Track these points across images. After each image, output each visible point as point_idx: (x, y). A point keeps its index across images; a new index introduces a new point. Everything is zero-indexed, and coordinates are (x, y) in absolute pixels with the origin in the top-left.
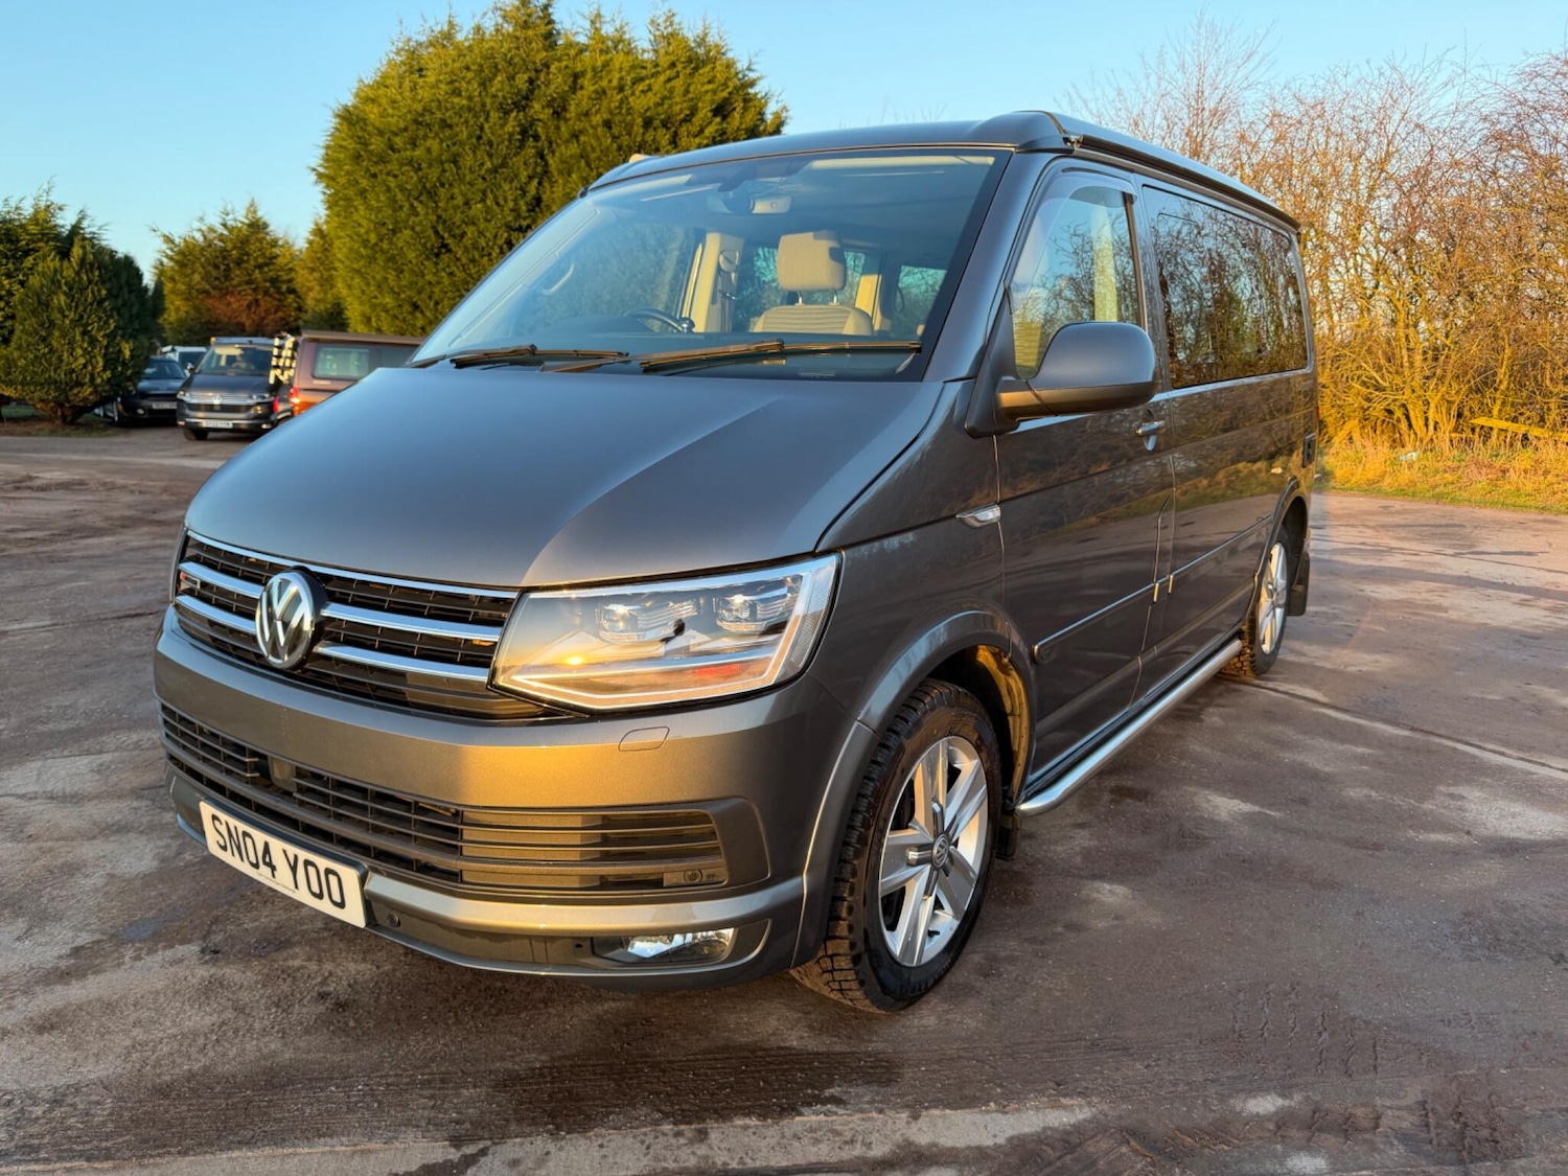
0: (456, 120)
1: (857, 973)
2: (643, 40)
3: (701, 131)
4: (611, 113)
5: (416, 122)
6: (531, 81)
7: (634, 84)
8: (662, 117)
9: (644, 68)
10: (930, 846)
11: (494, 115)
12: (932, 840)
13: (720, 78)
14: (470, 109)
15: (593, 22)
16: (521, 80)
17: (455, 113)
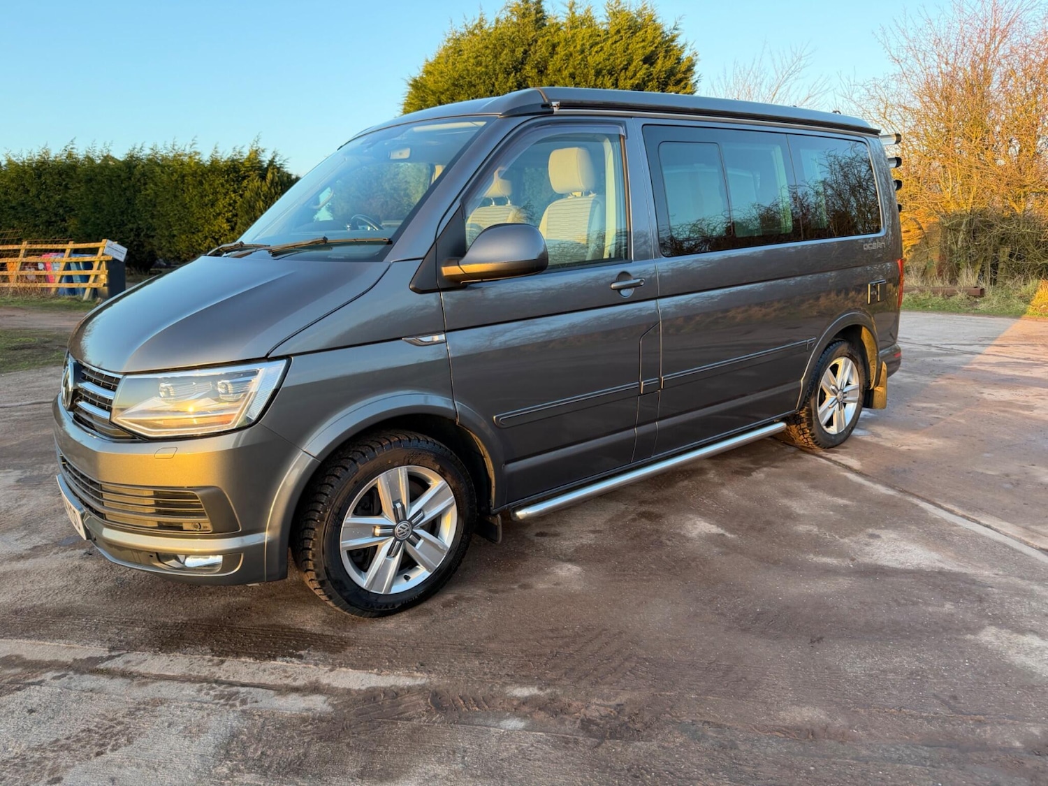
0: (477, 81)
1: (324, 591)
2: (601, 18)
3: (635, 75)
4: (575, 68)
5: (454, 85)
6: (525, 52)
7: (591, 47)
8: (608, 68)
9: (599, 36)
10: (393, 527)
11: (501, 76)
12: (395, 524)
13: (650, 38)
14: (487, 74)
15: (571, 9)
16: (519, 53)
17: (477, 77)
